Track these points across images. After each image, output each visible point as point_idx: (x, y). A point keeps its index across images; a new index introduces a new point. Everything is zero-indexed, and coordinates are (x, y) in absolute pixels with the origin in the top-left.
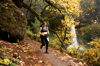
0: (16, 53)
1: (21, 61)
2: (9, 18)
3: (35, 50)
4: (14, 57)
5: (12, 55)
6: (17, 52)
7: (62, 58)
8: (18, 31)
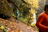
1: (9, 28)
2: (4, 8)
3: (15, 24)
4: (5, 26)
7: (28, 28)
8: (8, 14)
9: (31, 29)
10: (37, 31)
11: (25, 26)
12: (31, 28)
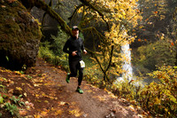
0: (19, 89)
1: (27, 102)
2: (8, 26)
3: (54, 84)
5: (11, 90)
6: (20, 86)
9: (112, 100)
10: (135, 106)
11: (90, 91)
12: (114, 96)
